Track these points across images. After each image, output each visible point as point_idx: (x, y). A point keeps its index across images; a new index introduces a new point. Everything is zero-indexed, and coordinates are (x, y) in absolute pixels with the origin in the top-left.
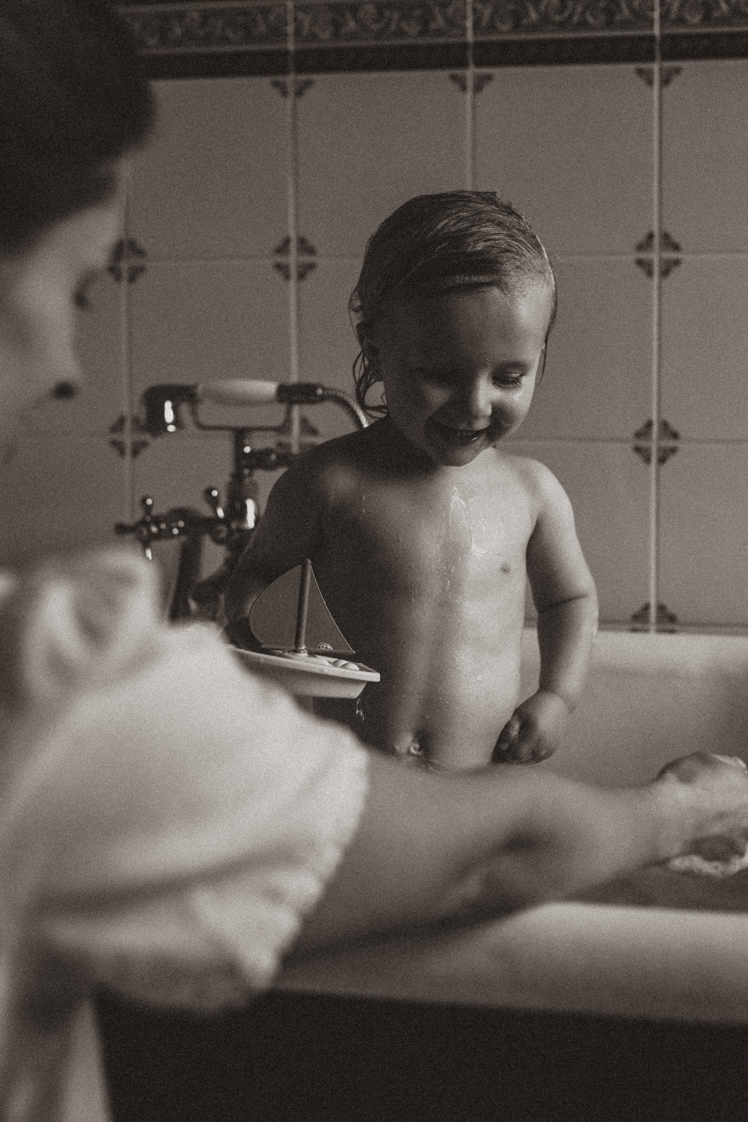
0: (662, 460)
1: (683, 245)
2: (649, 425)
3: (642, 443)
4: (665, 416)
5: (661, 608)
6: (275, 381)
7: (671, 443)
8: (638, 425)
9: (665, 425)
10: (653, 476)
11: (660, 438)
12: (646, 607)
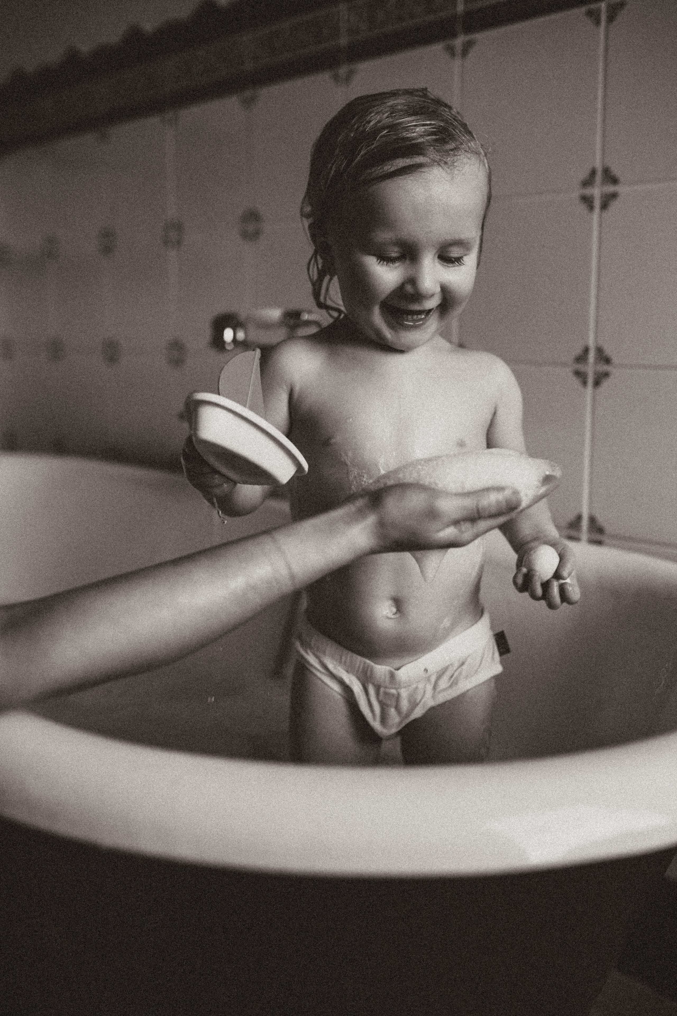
0: (597, 383)
1: (622, 179)
2: (586, 350)
3: (581, 367)
4: (600, 343)
5: (592, 520)
6: (279, 306)
7: (605, 368)
8: (578, 351)
9: (600, 351)
10: (589, 399)
11: (596, 363)
12: (579, 518)
